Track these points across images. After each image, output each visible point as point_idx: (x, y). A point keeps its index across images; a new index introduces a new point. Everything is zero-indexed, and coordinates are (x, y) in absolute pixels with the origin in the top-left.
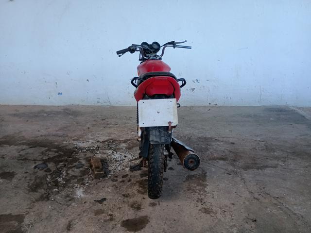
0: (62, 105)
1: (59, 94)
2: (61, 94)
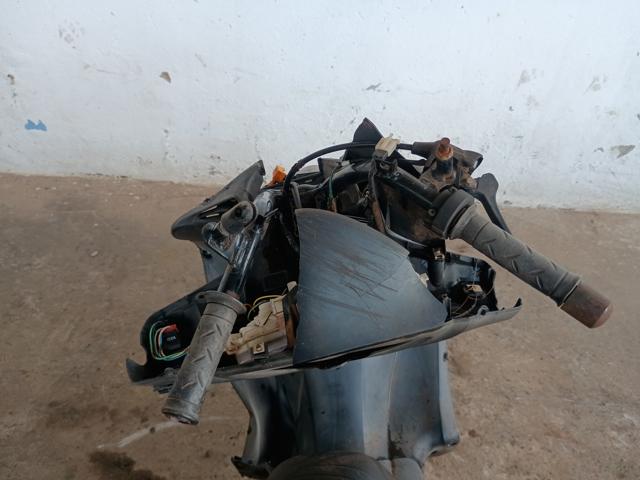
0: (51, 172)
1: (30, 125)
2: (42, 127)
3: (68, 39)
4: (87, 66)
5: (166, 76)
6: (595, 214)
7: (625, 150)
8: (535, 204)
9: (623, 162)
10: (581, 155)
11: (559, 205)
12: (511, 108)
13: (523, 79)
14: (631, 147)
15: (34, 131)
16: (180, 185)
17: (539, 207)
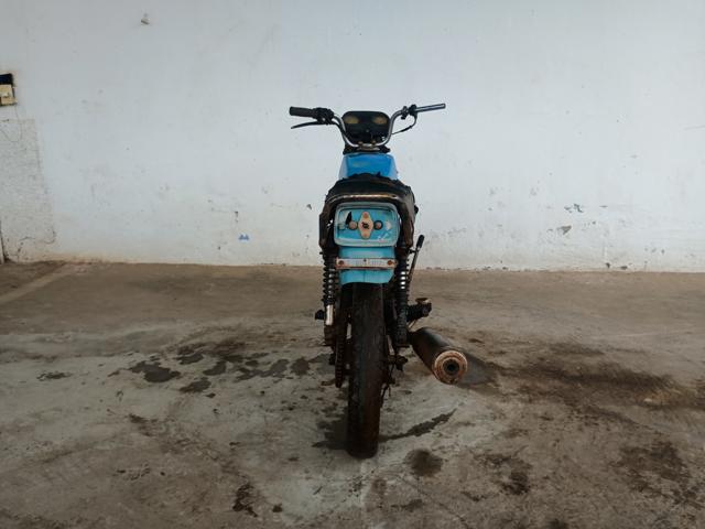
3: (266, 192)
4: (272, 204)
5: (309, 206)
6: (563, 272)
7: (566, 229)
8: (523, 269)
9: (567, 237)
10: (540, 234)
11: (538, 269)
12: (490, 209)
13: (492, 193)
14: (569, 227)
15: (243, 241)
16: (314, 267)
17: (526, 270)
